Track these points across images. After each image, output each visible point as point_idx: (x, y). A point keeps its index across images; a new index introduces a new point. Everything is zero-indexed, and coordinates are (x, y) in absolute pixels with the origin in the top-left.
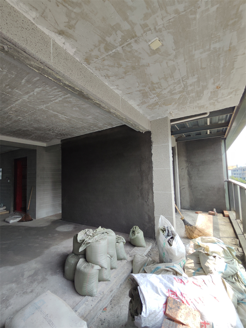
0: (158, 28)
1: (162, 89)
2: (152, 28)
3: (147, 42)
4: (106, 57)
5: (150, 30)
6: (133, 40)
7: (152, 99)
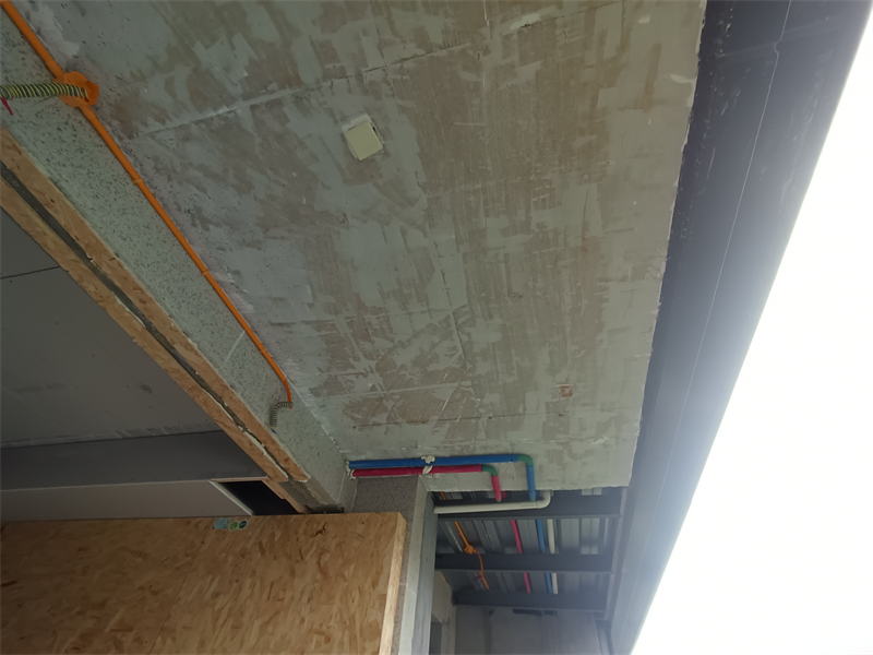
0: (368, 77)
1: (393, 341)
2: (350, 72)
3: (336, 122)
4: (194, 126)
5: (343, 74)
6: (287, 93)
7: (361, 377)
